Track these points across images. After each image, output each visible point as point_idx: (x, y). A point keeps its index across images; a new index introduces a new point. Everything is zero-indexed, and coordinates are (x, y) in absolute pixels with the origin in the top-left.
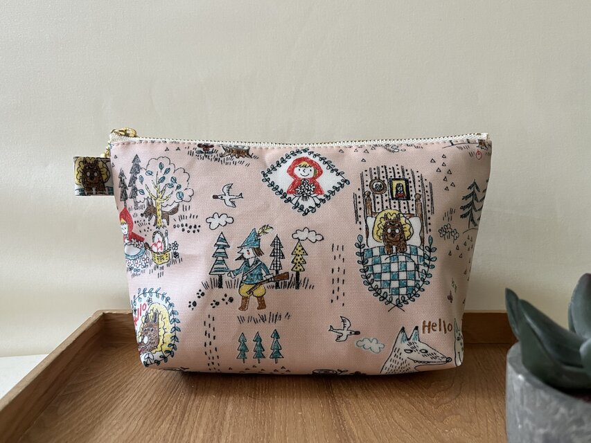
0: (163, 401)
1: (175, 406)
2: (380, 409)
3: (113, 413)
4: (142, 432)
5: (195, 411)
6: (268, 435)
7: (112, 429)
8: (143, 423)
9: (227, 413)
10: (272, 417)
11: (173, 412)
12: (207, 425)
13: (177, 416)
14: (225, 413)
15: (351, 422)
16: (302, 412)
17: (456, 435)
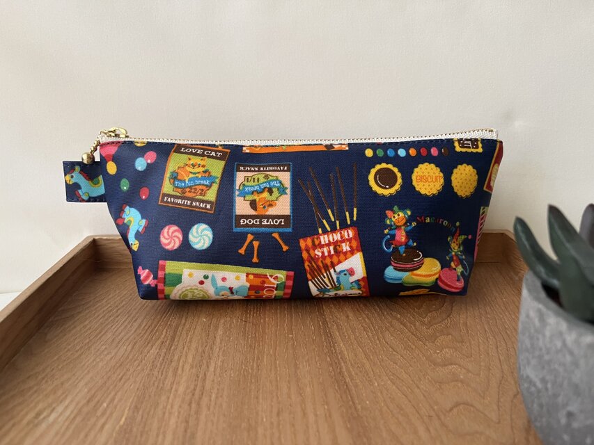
0: (153, 325)
1: (165, 330)
2: (371, 330)
3: (102, 338)
4: (130, 357)
5: (185, 335)
6: (258, 358)
7: (100, 354)
8: (133, 348)
9: (218, 337)
10: (262, 341)
11: (163, 336)
12: (197, 349)
13: (166, 341)
14: (215, 337)
15: (342, 344)
16: (292, 334)
17: (448, 356)
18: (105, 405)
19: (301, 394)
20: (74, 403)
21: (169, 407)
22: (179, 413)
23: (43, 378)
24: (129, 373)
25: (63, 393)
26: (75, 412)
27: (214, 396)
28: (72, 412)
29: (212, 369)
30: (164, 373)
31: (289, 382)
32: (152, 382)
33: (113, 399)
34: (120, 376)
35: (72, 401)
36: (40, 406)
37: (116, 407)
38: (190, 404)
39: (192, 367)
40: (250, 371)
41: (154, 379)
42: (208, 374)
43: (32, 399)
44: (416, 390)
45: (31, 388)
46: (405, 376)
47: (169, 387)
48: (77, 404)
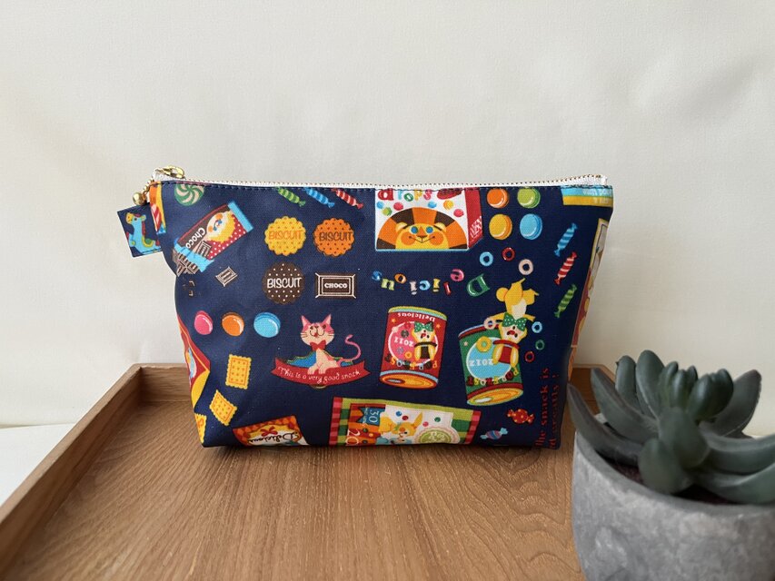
0: (214, 469)
1: (227, 475)
2: (453, 477)
3: (159, 483)
4: (192, 504)
5: (251, 480)
6: (332, 506)
7: (158, 501)
8: (193, 494)
9: (287, 482)
11: (225, 481)
12: (265, 496)
13: (230, 486)
14: (284, 482)
15: (421, 491)
16: (368, 479)
17: (533, 503)
18: (171, 554)
19: (378, 544)
20: (136, 554)
21: (239, 556)
22: (251, 562)
23: (98, 527)
24: (192, 521)
25: (123, 542)
26: (139, 561)
27: (286, 544)
28: (136, 561)
29: (282, 515)
30: (231, 520)
31: (365, 530)
32: (219, 531)
33: (178, 549)
34: (183, 524)
35: (134, 550)
36: (100, 556)
37: (183, 556)
38: (262, 553)
39: (261, 514)
40: (324, 519)
41: (220, 527)
42: (279, 522)
43: (90, 548)
44: (498, 539)
45: (87, 537)
46: (487, 525)
47: (237, 536)
48: (140, 553)
